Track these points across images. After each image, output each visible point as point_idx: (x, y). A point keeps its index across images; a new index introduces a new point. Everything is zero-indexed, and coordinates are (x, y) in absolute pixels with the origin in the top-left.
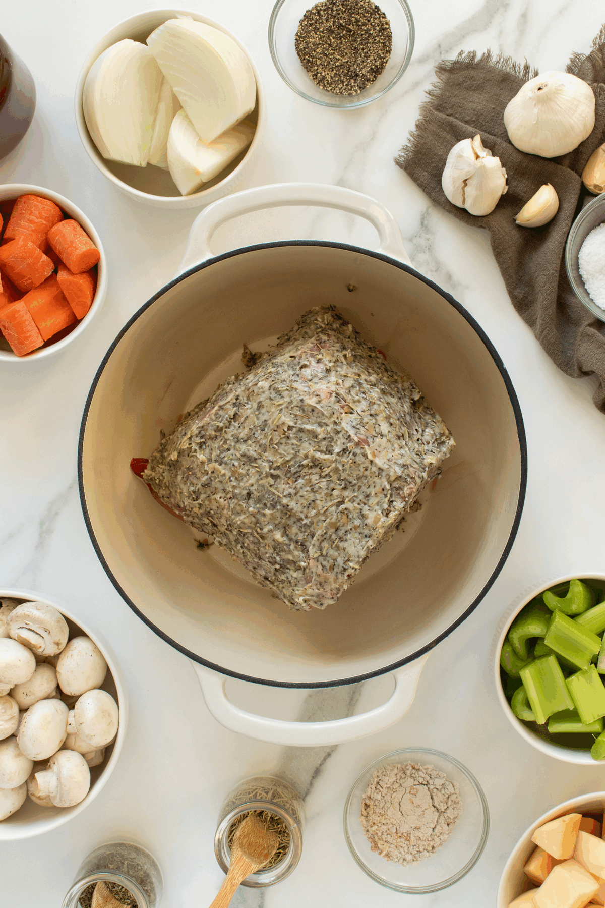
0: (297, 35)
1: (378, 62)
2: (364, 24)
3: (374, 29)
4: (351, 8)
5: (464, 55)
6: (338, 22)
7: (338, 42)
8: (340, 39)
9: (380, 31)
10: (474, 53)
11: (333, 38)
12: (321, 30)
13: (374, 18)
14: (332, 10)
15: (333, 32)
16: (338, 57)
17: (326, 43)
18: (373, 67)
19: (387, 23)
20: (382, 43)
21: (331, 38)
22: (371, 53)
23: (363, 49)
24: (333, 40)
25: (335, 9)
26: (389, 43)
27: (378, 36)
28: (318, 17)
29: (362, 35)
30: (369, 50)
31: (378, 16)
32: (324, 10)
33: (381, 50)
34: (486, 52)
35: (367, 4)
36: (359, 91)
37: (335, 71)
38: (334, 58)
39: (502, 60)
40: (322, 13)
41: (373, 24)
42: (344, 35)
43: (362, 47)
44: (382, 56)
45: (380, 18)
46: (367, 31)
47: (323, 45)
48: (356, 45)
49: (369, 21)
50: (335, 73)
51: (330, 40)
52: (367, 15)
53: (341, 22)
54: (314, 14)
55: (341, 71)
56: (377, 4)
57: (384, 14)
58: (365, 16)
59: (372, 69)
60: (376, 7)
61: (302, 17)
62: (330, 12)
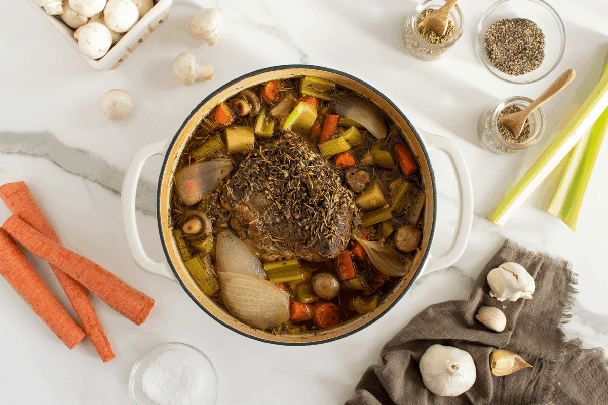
0: (535, 24)
1: (494, 56)
2: (518, 62)
4: (531, 60)
6: (528, 49)
7: (518, 44)
9: (510, 67)
12: (530, 38)
13: (518, 68)
14: (536, 50)
15: (525, 44)
16: (510, 38)
19: (511, 73)
20: (503, 64)
21: (522, 41)
22: (501, 56)
23: (506, 53)
24: (520, 41)
26: (500, 69)
27: (508, 64)
28: (537, 40)
29: (514, 57)
30: (503, 56)
32: (539, 46)
33: (499, 62)
35: (528, 69)
36: (486, 37)
37: (504, 32)
38: (511, 36)
40: (539, 44)
41: (516, 66)
42: (520, 49)
44: (496, 60)
45: (517, 72)
46: (513, 61)
47: (521, 34)
51: (521, 40)
52: (523, 65)
54: (540, 39)
57: (517, 75)
59: (493, 51)
60: (523, 73)
61: (543, 32)
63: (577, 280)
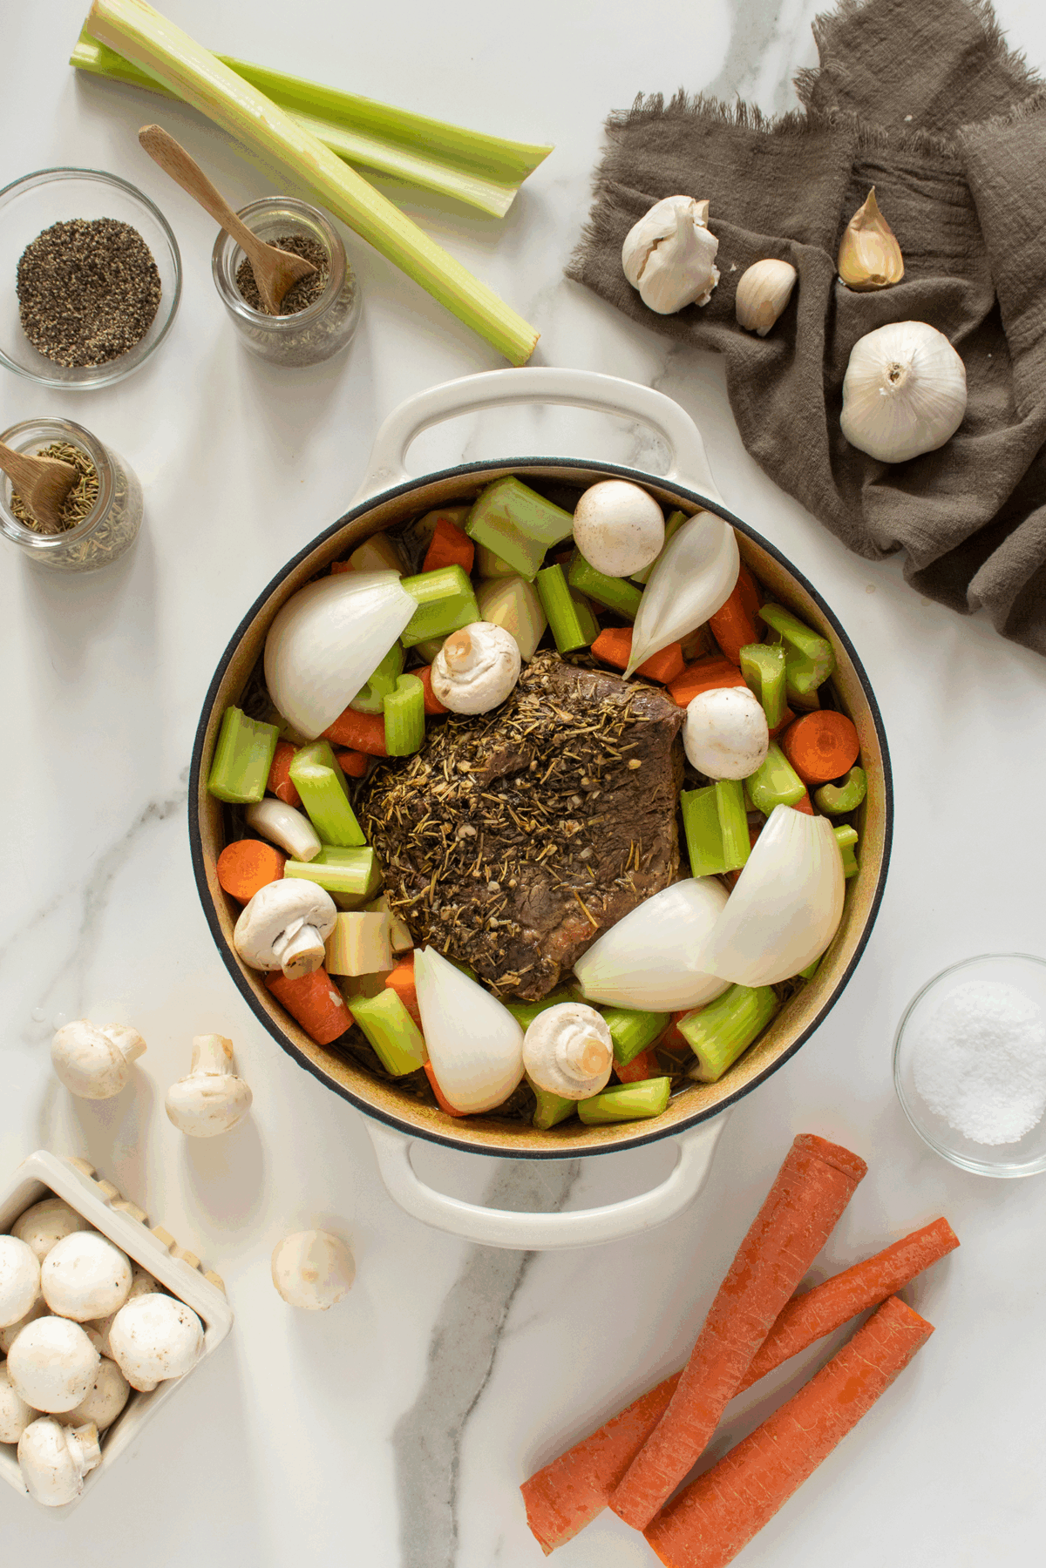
0: (29, 247)
1: (117, 342)
2: (125, 281)
3: (134, 294)
4: (118, 249)
5: (645, 100)
6: (93, 261)
7: (81, 287)
8: (86, 284)
9: (141, 301)
10: (660, 96)
11: (77, 278)
12: (64, 258)
13: (142, 280)
14: (92, 239)
15: (80, 269)
16: (69, 306)
17: (62, 279)
18: (107, 344)
19: (156, 296)
20: (135, 319)
21: (73, 276)
22: (114, 324)
23: (107, 313)
24: (74, 280)
25: (96, 239)
26: (146, 324)
27: (133, 306)
28: (68, 239)
29: (116, 294)
30: (114, 319)
31: (149, 279)
32: (82, 234)
33: (130, 328)
34: (678, 94)
35: (143, 255)
36: (72, 365)
37: (55, 322)
38: (63, 304)
39: (703, 103)
40: (77, 235)
41: (137, 286)
42: (93, 281)
43: (107, 309)
44: (127, 336)
45: (150, 283)
46: (125, 293)
47: (57, 280)
48: (101, 303)
49: (133, 279)
50: (55, 325)
51: (70, 279)
52: (134, 269)
53: (97, 261)
54: (66, 232)
55: (65, 327)
56: (156, 263)
57: (159, 281)
58: (131, 270)
59: (104, 345)
60: (154, 266)
61: (47, 227)
62: (88, 240)
63: (652, 96)
